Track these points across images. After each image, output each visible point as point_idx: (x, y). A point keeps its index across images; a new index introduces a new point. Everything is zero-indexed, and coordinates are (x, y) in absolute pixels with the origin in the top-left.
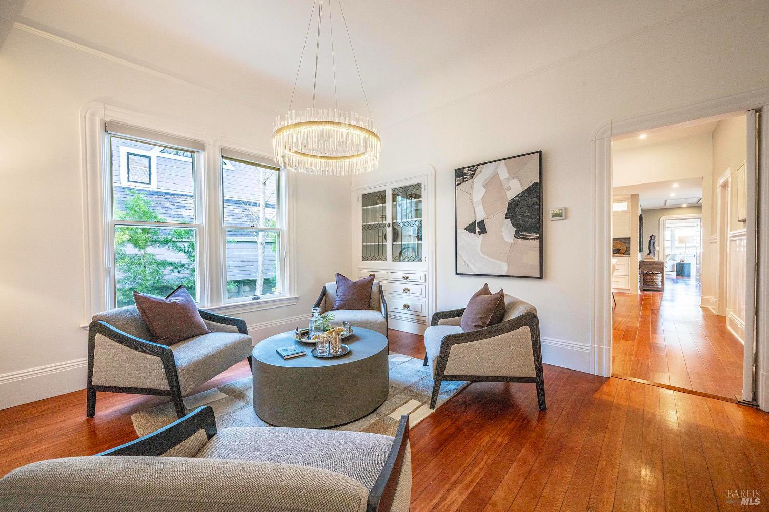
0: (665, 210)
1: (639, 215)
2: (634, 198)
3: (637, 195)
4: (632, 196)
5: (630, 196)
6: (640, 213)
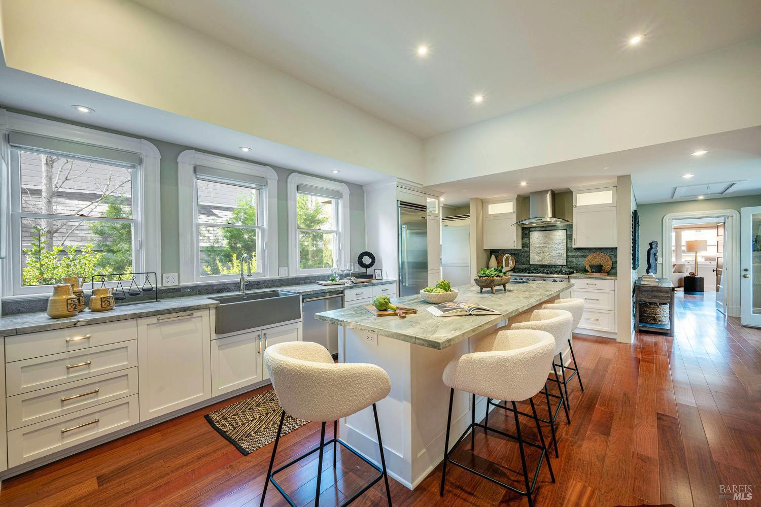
0: (672, 203)
1: (632, 210)
2: (623, 183)
3: (628, 177)
4: (619, 178)
5: (616, 180)
6: (633, 207)
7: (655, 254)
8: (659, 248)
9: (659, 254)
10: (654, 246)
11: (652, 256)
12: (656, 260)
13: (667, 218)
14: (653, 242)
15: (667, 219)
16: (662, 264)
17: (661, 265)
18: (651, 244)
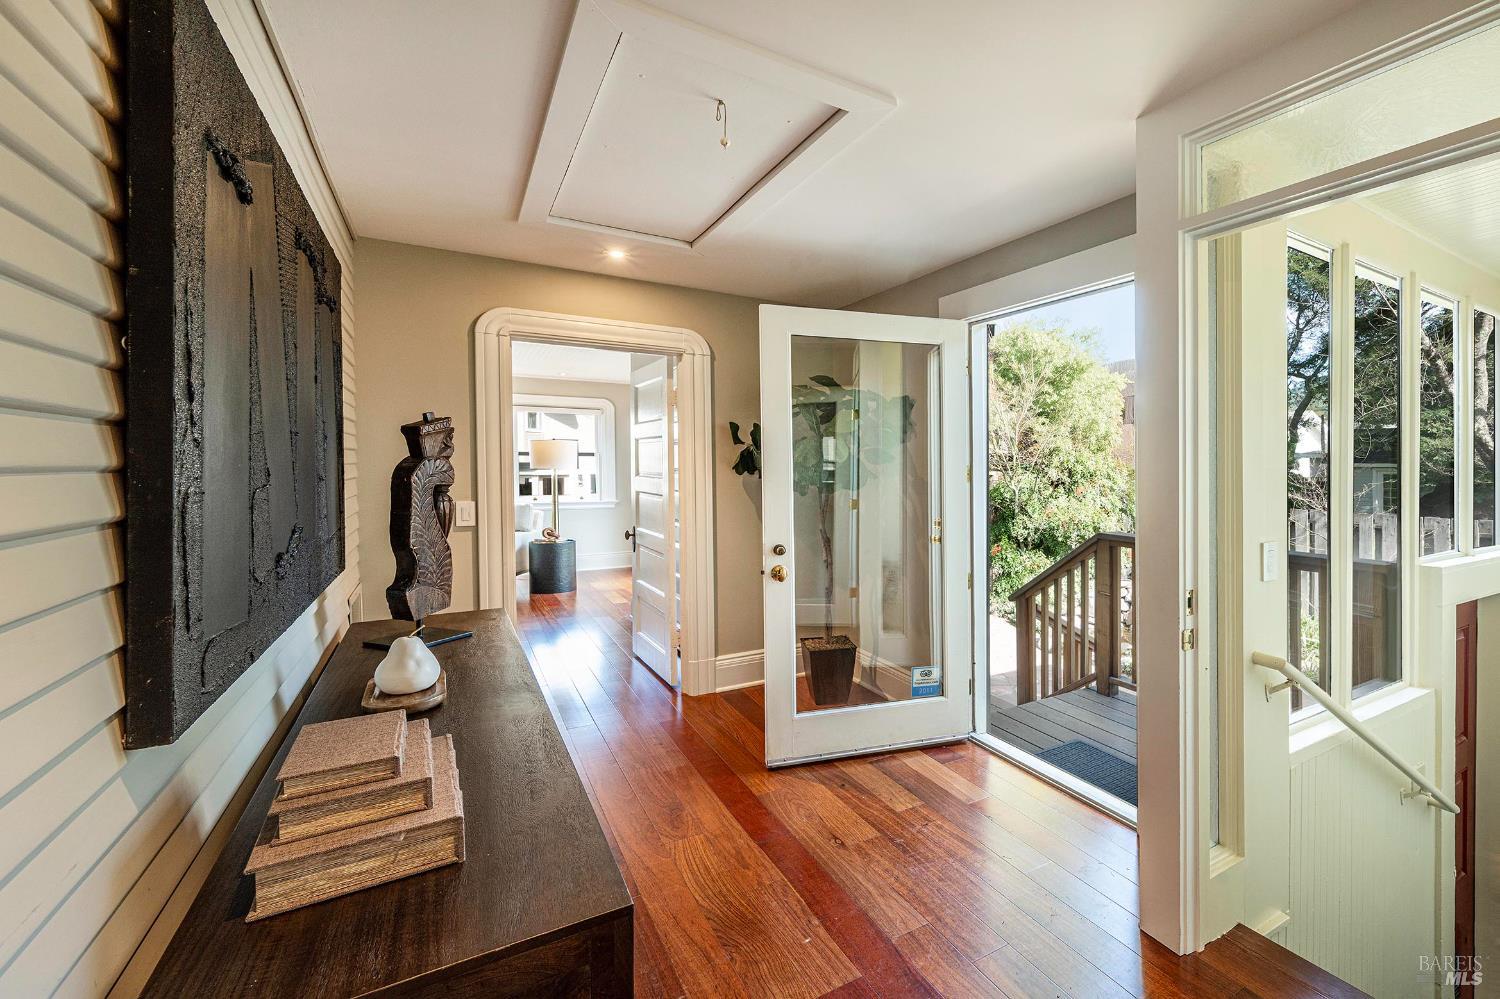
7: (439, 491)
8: (459, 460)
9: (458, 492)
10: (430, 445)
11: (420, 502)
12: (445, 522)
13: (493, 322)
14: (426, 421)
15: (493, 329)
16: (476, 529)
17: (469, 535)
18: (412, 433)
